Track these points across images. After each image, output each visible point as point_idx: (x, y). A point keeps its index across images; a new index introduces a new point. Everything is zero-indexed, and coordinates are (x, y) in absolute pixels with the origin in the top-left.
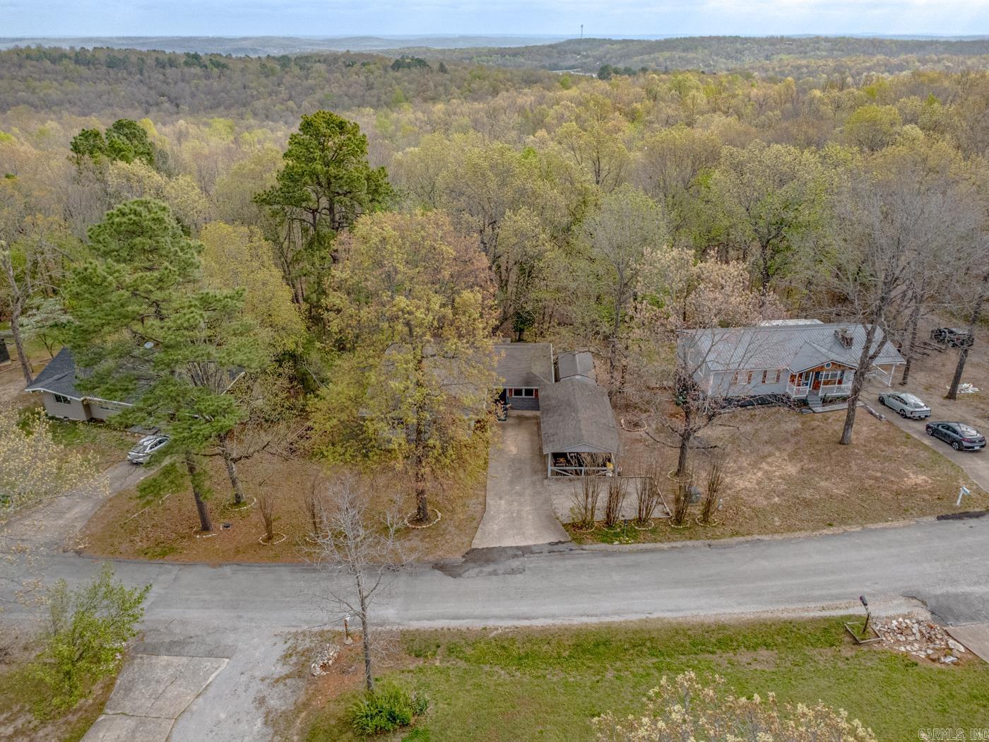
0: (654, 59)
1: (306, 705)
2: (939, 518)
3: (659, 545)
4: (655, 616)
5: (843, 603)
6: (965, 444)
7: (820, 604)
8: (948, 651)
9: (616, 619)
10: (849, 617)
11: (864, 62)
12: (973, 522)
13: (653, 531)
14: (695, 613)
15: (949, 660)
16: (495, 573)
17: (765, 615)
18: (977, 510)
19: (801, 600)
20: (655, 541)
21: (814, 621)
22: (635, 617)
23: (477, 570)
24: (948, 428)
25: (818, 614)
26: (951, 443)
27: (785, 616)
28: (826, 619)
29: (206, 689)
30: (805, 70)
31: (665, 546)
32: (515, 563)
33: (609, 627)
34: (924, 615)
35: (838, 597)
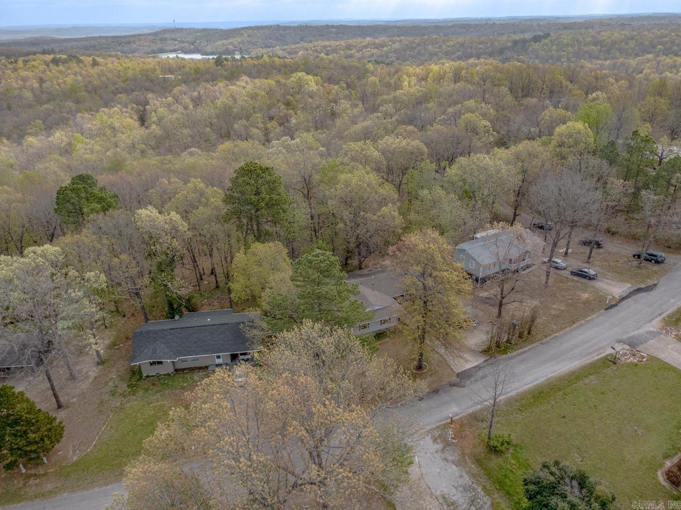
0: (231, 43)
1: (463, 454)
2: (606, 309)
3: (524, 349)
4: (549, 376)
5: (601, 351)
6: (592, 277)
7: (597, 353)
8: (643, 357)
9: (537, 382)
10: (607, 355)
11: (361, 42)
12: (616, 308)
13: (516, 344)
14: (561, 370)
15: (645, 360)
16: (476, 380)
17: (583, 364)
18: (614, 303)
19: (590, 354)
20: (521, 348)
21: (599, 360)
22: (543, 379)
23: (469, 381)
24: (582, 271)
25: (597, 358)
26: (585, 277)
27: (588, 361)
28: (602, 358)
29: (419, 464)
30: (329, 49)
31: (526, 349)
32: (480, 374)
33: (538, 386)
34: (628, 347)
35: (599, 350)
